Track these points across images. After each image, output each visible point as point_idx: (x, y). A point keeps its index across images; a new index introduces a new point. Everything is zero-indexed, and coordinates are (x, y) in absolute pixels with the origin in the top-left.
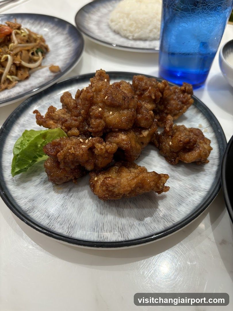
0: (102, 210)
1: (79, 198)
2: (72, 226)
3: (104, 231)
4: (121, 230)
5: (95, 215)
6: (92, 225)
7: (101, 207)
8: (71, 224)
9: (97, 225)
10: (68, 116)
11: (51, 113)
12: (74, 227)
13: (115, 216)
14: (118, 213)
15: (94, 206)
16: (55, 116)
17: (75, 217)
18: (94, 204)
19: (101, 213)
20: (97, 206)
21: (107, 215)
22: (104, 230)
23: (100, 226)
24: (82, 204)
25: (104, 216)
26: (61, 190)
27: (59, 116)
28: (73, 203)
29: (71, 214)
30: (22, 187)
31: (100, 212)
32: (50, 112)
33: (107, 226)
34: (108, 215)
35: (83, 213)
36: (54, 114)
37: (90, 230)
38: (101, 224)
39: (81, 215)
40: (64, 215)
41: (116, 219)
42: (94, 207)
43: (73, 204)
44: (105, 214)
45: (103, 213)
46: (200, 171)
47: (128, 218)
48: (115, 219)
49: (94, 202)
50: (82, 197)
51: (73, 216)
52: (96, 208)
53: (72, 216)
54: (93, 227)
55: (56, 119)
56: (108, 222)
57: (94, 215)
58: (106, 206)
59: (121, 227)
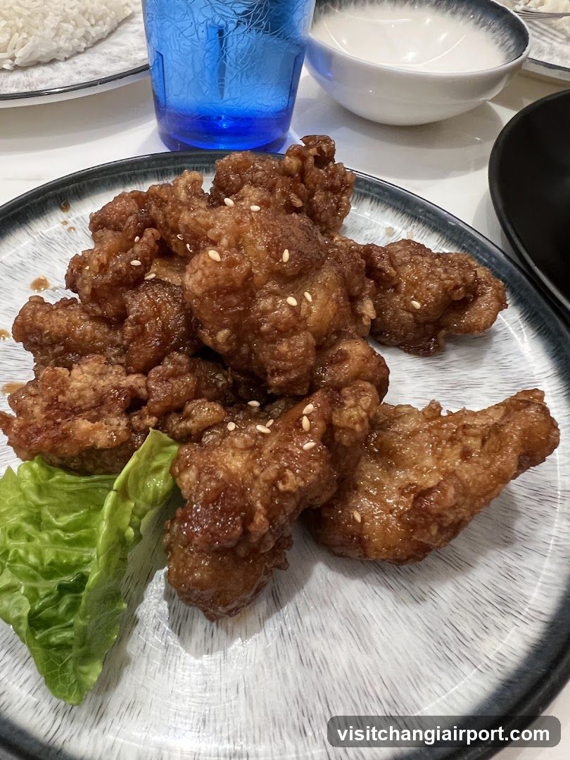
0: (408, 588)
1: (325, 602)
2: (390, 700)
3: (471, 641)
4: (500, 603)
5: (410, 615)
6: (430, 650)
7: (401, 582)
8: (381, 698)
9: (441, 641)
10: (117, 373)
11: (64, 395)
12: (396, 700)
13: (453, 580)
14: (450, 562)
15: (381, 591)
16: (80, 397)
17: (371, 668)
18: (376, 589)
19: (418, 600)
20: (389, 587)
21: (433, 592)
22: (469, 639)
23: (452, 639)
24: (347, 611)
25: (430, 600)
26: (252, 619)
27: (95, 390)
28: (322, 629)
29: (351, 667)
30: (123, 709)
31: (412, 600)
32: (59, 393)
33: (462, 621)
34: (436, 589)
35: (375, 638)
36: (74, 395)
37: (440, 669)
38: (448, 631)
39: (379, 646)
40: (336, 687)
41: (462, 586)
42: (386, 596)
43: (328, 633)
44: (426, 592)
45: (421, 593)
46: (491, 338)
47: (481, 560)
48: (459, 587)
49: (369, 582)
50: (328, 592)
51: (363, 670)
52: (390, 594)
53: (358, 670)
54: (440, 655)
55: (88, 406)
56: (456, 611)
57: (408, 618)
58: (409, 571)
59: (494, 596)
